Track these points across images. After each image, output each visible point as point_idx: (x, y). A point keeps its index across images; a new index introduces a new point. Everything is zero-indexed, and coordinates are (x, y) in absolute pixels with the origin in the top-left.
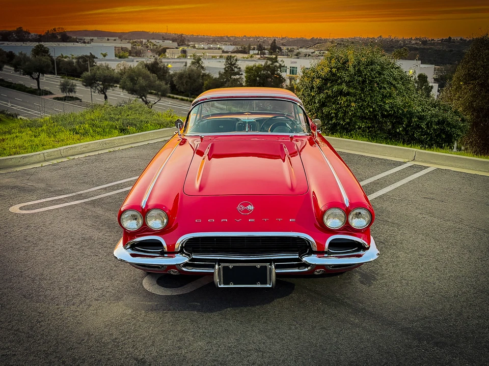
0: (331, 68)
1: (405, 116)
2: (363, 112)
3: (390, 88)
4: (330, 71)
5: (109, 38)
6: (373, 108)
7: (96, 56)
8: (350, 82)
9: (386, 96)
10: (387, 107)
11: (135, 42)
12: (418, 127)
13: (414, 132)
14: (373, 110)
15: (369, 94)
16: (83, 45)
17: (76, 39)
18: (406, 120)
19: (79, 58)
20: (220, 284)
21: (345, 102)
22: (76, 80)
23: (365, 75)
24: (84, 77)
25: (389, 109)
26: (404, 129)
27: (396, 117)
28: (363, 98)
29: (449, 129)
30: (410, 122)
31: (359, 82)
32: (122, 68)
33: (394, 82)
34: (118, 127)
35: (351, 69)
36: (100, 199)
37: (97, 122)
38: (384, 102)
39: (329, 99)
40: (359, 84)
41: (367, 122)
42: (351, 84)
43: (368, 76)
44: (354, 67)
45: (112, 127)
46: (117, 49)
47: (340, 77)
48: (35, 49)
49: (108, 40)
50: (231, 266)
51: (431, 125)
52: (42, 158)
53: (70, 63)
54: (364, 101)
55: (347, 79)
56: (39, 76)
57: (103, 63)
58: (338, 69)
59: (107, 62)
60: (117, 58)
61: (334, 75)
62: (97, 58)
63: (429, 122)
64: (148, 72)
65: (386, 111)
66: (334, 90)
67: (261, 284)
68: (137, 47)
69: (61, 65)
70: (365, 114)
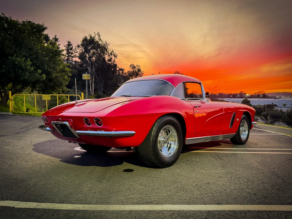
7: (277, 105)
16: (275, 100)
17: (271, 97)
48: (243, 101)
49: (291, 97)
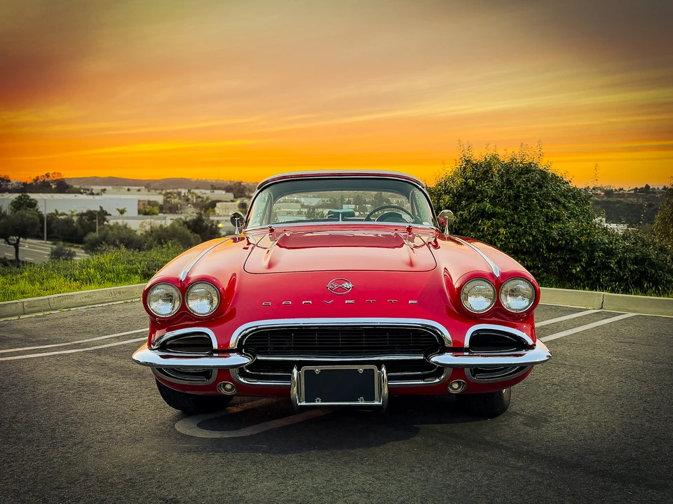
0: (466, 179)
1: (583, 247)
2: (519, 242)
3: (557, 208)
4: (465, 183)
5: (130, 188)
6: (533, 236)
7: (108, 212)
8: (495, 197)
9: (552, 219)
10: (555, 233)
11: (170, 193)
12: (605, 266)
13: (599, 275)
14: (534, 240)
15: (526, 215)
16: (91, 197)
17: (80, 189)
18: (585, 254)
19: (82, 215)
20: (300, 402)
21: (490, 227)
22: (76, 247)
23: (518, 187)
24: (89, 240)
25: (557, 238)
26: (584, 269)
27: (570, 251)
28: (517, 221)
29: (653, 271)
30: (591, 258)
31: (509, 198)
32: (148, 228)
33: (562, 200)
34: (139, 272)
35: (496, 179)
36: (108, 348)
37: (108, 266)
38: (551, 228)
39: (464, 225)
40: (510, 201)
41: (525, 259)
42: (497, 200)
43: (523, 189)
44: (501, 176)
45: (130, 271)
46: (141, 203)
47: (480, 192)
48: (15, 202)
49: (129, 190)
50: (317, 369)
51: (625, 264)
52: (20, 309)
53: (68, 222)
54: (518, 225)
55: (491, 192)
56: (18, 241)
57: (120, 222)
58: (477, 180)
59: (125, 221)
60: (141, 216)
61: (471, 188)
62: (110, 215)
63: (621, 259)
64: (188, 232)
65: (554, 239)
66: (471, 210)
67: (366, 400)
68: (173, 200)
69: (54, 225)
70: (521, 245)
